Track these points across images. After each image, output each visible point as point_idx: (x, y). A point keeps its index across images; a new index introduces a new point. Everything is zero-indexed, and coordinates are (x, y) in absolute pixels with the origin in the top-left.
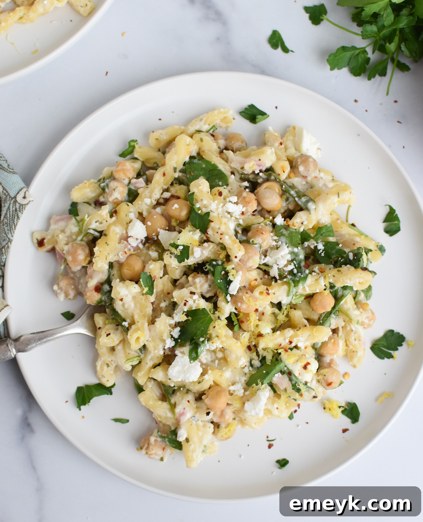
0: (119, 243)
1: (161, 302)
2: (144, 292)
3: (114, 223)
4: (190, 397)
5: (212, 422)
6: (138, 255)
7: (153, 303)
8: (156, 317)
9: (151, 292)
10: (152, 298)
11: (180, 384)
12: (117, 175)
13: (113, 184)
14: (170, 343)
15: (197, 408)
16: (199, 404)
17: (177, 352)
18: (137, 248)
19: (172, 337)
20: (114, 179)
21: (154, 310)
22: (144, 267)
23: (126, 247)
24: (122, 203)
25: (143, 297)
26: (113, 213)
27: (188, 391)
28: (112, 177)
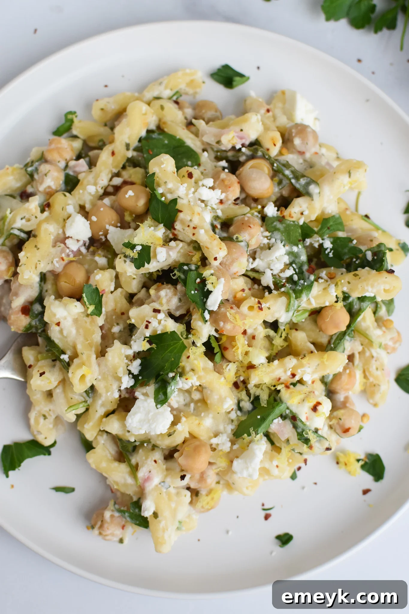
0: (54, 246)
1: (112, 326)
2: (89, 311)
3: (47, 220)
4: (158, 455)
5: (188, 488)
6: (80, 263)
7: (101, 328)
8: (107, 347)
9: (98, 311)
10: (100, 321)
11: (143, 438)
12: (49, 157)
13: (44, 168)
14: (127, 382)
15: (167, 469)
16: (170, 464)
17: (137, 394)
18: (79, 252)
19: (130, 373)
20: (46, 161)
21: (103, 337)
22: (88, 278)
23: (62, 251)
24: (58, 193)
25: (88, 320)
26: (45, 206)
27: (154, 447)
28: (43, 159)
